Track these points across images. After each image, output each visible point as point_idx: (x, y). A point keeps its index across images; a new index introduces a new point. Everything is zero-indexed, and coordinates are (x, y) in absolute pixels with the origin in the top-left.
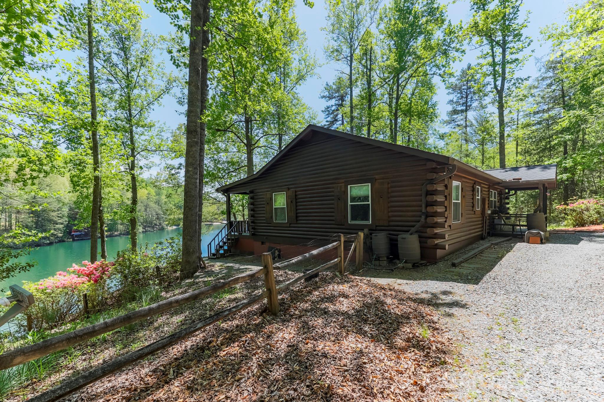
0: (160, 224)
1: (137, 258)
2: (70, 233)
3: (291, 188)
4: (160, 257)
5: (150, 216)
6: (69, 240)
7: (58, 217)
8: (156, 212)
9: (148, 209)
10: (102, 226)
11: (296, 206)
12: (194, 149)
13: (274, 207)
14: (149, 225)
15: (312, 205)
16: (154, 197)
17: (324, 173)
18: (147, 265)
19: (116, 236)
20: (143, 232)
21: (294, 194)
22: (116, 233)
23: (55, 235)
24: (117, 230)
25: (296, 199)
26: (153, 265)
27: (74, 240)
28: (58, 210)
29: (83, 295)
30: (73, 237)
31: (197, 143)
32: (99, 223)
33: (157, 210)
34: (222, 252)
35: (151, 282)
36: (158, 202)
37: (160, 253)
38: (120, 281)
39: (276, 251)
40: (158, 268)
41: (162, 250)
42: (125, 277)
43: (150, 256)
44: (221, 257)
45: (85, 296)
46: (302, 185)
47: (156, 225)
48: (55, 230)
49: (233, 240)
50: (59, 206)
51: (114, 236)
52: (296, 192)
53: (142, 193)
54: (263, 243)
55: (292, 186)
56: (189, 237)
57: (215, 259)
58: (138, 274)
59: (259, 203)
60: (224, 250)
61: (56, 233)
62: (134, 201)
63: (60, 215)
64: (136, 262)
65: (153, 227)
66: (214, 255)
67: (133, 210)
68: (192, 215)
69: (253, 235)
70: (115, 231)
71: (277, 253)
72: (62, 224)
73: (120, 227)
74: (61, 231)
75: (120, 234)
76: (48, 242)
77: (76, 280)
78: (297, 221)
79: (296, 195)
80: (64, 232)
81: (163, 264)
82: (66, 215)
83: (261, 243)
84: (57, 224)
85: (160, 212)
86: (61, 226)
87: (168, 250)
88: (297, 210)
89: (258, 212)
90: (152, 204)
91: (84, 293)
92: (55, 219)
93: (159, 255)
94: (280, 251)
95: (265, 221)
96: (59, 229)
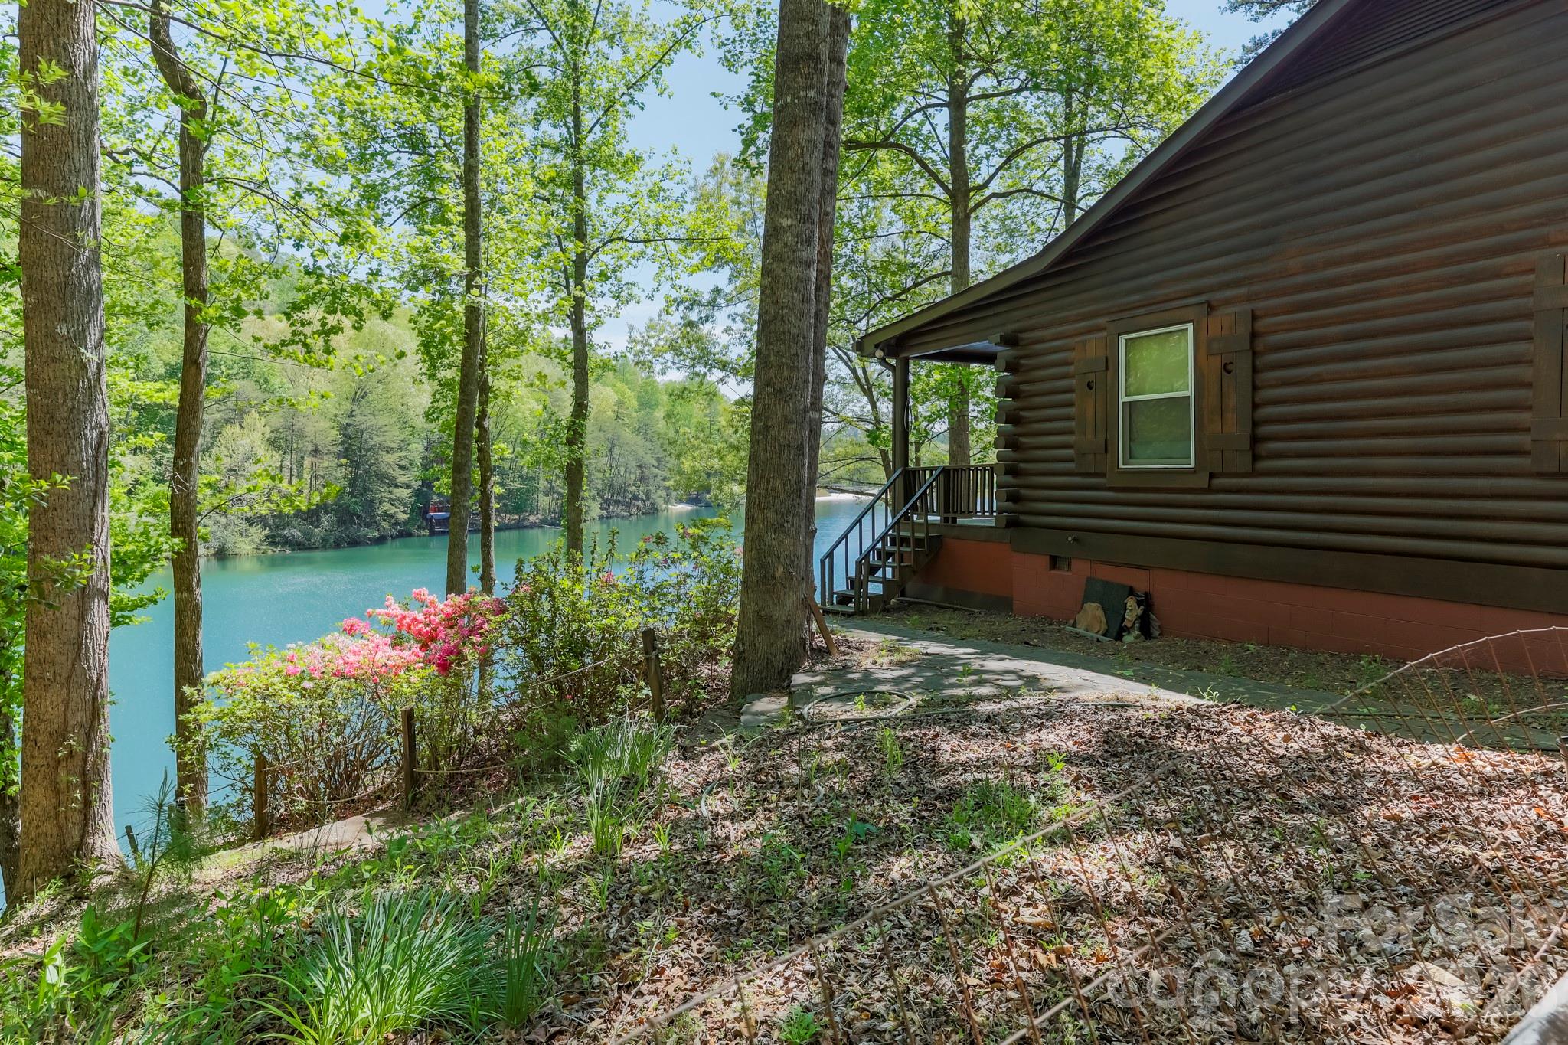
0: (648, 496)
1: (578, 588)
2: (424, 512)
3: (1227, 302)
4: (659, 591)
5: (622, 470)
6: (422, 532)
7: (400, 466)
8: (638, 460)
9: (617, 451)
10: (485, 480)
11: (1255, 388)
12: (803, 135)
13: (1123, 398)
14: (617, 498)
15: (1364, 375)
16: (634, 415)
17: (1449, 197)
18: (611, 621)
19: (533, 526)
20: (601, 517)
21: (1244, 330)
22: (533, 519)
23: (392, 517)
24: (534, 510)
25: (1255, 354)
26: (633, 622)
27: (432, 533)
28: (400, 449)
29: (404, 712)
30: (430, 524)
31: (814, 106)
32: (478, 471)
33: (641, 453)
34: (875, 589)
35: (624, 691)
36: (642, 430)
37: (655, 576)
38: (521, 673)
39: (1131, 602)
40: (649, 635)
41: (667, 563)
42: (538, 661)
43: (621, 585)
44: (874, 610)
45: (409, 715)
46: (1300, 279)
47: (636, 498)
48: (391, 501)
49: (919, 542)
50: (402, 437)
51: (526, 527)
52: (1254, 318)
53: (602, 395)
54: (1054, 562)
55: (1229, 293)
56: (771, 515)
57: (850, 615)
58: (578, 655)
59: (1048, 386)
60: (884, 581)
61: (393, 510)
62: (581, 408)
63: (403, 463)
64: (573, 604)
65: (629, 505)
66: (844, 600)
67: (575, 435)
68: (787, 420)
69: (1013, 524)
70: (531, 513)
71: (1132, 611)
72: (408, 486)
73: (544, 502)
74: (405, 505)
75: (544, 521)
76: (376, 534)
77: (388, 655)
78: (1256, 458)
79: (1254, 335)
80: (412, 510)
81: (666, 625)
82: (418, 460)
83: (1045, 561)
84: (397, 486)
85: (650, 460)
86: (404, 493)
87: (687, 566)
88: (1255, 406)
89: (1037, 426)
90: (628, 435)
91: (409, 705)
92: (394, 474)
93: (651, 585)
94: (1147, 602)
95: (1071, 466)
96: (400, 501)
